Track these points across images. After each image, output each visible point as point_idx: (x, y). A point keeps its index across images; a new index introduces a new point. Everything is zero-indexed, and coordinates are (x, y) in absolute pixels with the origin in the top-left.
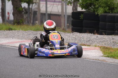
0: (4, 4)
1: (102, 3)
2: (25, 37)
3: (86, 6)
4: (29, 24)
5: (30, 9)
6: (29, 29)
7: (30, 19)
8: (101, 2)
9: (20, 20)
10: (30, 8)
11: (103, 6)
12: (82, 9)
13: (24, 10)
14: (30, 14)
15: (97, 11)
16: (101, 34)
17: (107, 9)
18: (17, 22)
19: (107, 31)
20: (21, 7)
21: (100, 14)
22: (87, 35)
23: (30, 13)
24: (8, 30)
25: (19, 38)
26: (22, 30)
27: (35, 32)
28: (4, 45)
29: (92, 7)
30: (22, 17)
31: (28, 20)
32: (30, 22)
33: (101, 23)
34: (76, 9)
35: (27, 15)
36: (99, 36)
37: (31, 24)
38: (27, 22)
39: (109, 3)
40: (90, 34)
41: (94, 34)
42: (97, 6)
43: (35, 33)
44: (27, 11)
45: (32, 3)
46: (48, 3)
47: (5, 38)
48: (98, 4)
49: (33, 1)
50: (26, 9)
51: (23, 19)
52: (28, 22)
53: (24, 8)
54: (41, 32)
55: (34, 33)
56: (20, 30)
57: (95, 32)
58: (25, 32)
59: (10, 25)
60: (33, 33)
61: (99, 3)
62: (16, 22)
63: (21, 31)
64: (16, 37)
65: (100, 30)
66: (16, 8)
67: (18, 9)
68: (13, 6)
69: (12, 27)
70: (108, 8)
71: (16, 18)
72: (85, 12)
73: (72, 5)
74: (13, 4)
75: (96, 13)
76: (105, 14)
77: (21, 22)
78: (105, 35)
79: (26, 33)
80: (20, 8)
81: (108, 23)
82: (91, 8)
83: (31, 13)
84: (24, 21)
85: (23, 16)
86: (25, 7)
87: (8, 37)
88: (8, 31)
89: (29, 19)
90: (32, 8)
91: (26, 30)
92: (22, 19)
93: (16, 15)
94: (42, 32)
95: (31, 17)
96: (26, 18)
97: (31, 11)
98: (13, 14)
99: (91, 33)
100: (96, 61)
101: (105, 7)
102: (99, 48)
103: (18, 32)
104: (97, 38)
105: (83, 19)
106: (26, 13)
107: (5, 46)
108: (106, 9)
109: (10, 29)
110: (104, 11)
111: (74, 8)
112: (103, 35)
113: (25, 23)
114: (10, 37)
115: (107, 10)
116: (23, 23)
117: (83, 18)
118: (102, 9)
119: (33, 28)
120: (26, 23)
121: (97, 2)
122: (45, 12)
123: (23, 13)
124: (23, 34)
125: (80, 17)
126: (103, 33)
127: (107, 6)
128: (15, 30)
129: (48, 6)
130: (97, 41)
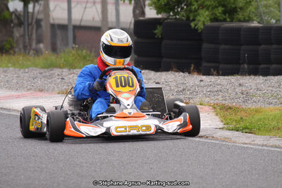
2: (26, 85)
3: (167, 7)
4: (27, 52)
5: (30, 14)
6: (29, 63)
7: (29, 39)
9: (5, 43)
10: (28, 13)
11: (210, 5)
12: (158, 13)
13: (13, 17)
14: (30, 27)
15: (195, 16)
16: (207, 73)
17: (220, 11)
19: (222, 66)
20: (8, 9)
21: (200, 26)
22: (173, 76)
23: (28, 25)
25: (10, 88)
26: (15, 68)
27: (46, 70)
29: (182, 8)
30: (11, 34)
31: (24, 42)
32: (28, 47)
33: (205, 46)
34: (143, 13)
35: (22, 29)
36: (204, 77)
37: (32, 52)
38: (21, 46)
40: (182, 74)
41: (189, 73)
42: (195, 6)
43: (47, 74)
44: (22, 19)
48: (197, 1)
50: (20, 15)
51: (13, 39)
52: (25, 47)
53: (13, 12)
54: (61, 70)
55: (44, 74)
56: (8, 67)
57: (192, 68)
58: (22, 70)
60: (41, 73)
63: (11, 69)
64: (2, 84)
65: (204, 64)
70: (220, 9)
72: (166, 21)
73: (133, 2)
75: (192, 25)
76: (216, 24)
77: (8, 46)
78: (218, 74)
79: (26, 74)
80: (6, 14)
81: (223, 47)
82: (179, 10)
83: (31, 23)
84: (15, 45)
85: (12, 32)
86: (16, 10)
89: (27, 41)
90: (33, 13)
91: (23, 66)
92: (11, 40)
94: (64, 70)
95: (31, 34)
96: (21, 36)
97: (32, 19)
99: (183, 72)
100: (209, 141)
101: (213, 8)
102: (211, 108)
103: (5, 72)
104: (202, 84)
105: (162, 39)
106: (20, 24)
108: (217, 12)
110: (212, 17)
111: (137, 12)
112: (212, 75)
113: (17, 50)
115: (218, 15)
116: (12, 47)
117: (161, 35)
118: (207, 13)
119: (40, 60)
120: (20, 49)
122: (66, 22)
123: (12, 25)
124: (18, 77)
125: (155, 34)
126: (212, 70)
127: (219, 5)
129: (73, 5)
130: (202, 91)
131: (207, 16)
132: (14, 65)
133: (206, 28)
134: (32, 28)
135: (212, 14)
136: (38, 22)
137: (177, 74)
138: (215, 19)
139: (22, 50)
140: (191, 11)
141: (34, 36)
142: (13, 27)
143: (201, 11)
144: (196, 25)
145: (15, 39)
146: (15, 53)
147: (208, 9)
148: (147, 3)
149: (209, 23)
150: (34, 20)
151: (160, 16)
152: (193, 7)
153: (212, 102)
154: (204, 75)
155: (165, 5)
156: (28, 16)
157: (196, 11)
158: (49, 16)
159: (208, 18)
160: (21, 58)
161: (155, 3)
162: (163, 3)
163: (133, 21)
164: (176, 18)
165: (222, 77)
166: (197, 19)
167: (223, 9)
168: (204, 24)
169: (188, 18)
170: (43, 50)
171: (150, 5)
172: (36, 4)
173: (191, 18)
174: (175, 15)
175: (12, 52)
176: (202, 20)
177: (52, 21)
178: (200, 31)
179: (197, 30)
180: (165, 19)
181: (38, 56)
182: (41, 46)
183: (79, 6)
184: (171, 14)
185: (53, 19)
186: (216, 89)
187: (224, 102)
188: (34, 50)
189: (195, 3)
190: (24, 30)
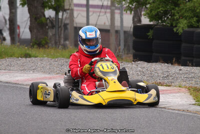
0: (13, 11)
1: (186, 11)
2: (56, 70)
3: (157, 16)
4: (57, 46)
5: (60, 20)
6: (58, 55)
7: (59, 37)
8: (183, 9)
9: (42, 40)
10: (58, 19)
11: (187, 16)
12: (150, 21)
13: (48, 21)
14: (60, 29)
15: (177, 23)
16: (185, 64)
17: (195, 20)
18: (38, 43)
19: (195, 60)
20: (44, 16)
21: (180, 31)
22: (160, 66)
23: (59, 28)
24: (23, 57)
25: (44, 72)
26: (49, 58)
28: (20, 85)
29: (168, 18)
30: (46, 34)
31: (55, 40)
32: (58, 43)
33: (183, 45)
34: (140, 21)
35: (54, 30)
36: (182, 68)
37: (60, 46)
38: (53, 42)
39: (198, 11)
40: (166, 64)
41: (172, 64)
42: (177, 17)
44: (54, 23)
45: (62, 10)
46: (91, 9)
47: (21, 71)
48: (178, 13)
49: (64, 6)
50: (53, 20)
52: (56, 43)
53: (48, 18)
56: (44, 57)
57: (174, 61)
58: (53, 60)
59: (26, 48)
60: (67, 62)
61: (181, 10)
62: (36, 43)
64: (39, 69)
65: (183, 58)
66: (36, 19)
67: (38, 20)
68: (30, 15)
69: (30, 52)
70: (195, 19)
71: (34, 36)
72: (156, 27)
73: (133, 12)
74: (30, 11)
75: (175, 30)
76: (191, 29)
77: (44, 42)
78: (192, 66)
79: (56, 63)
80: (43, 19)
81: (196, 46)
82: (166, 19)
83: (61, 26)
84: (49, 42)
85: (47, 32)
86: (50, 16)
87: (25, 70)
88: (24, 59)
89: (57, 38)
90: (62, 19)
91: (53, 57)
92: (46, 37)
93: (35, 31)
95: (61, 34)
96: (53, 35)
97: (61, 23)
98: (31, 29)
99: (168, 63)
100: (185, 113)
101: (190, 18)
102: (187, 89)
103: (41, 60)
104: (181, 72)
105: (153, 39)
106: (53, 27)
107: (22, 86)
108: (192, 21)
109: (27, 56)
110: (189, 25)
111: (136, 20)
112: (188, 66)
113: (50, 45)
114: (29, 69)
115: (194, 23)
116: (47, 43)
117: (153, 36)
118: (185, 21)
119: (66, 53)
120: (52, 45)
121: (177, 8)
123: (47, 27)
124: (50, 64)
125: (148, 36)
126: (188, 62)
127: (194, 16)
128: (36, 57)
129: (90, 14)
130: (181, 77)
131: (185, 23)
132: (48, 56)
133: (185, 32)
134: (61, 30)
135: (189, 23)
136: (66, 25)
137: (163, 64)
138: (191, 26)
139: (54, 45)
140: (174, 20)
141: (62, 36)
142: (48, 29)
143: (181, 20)
144: (177, 30)
145: (49, 37)
146: (48, 47)
147: (186, 19)
148: (143, 13)
149: (186, 29)
150: (63, 24)
151: (152, 23)
152: (176, 17)
153: (187, 85)
154: (182, 66)
155: (156, 15)
156: (58, 21)
157: (177, 20)
158: (73, 21)
159: (186, 25)
160: (53, 51)
161: (148, 14)
162: (154, 14)
163: (132, 26)
164: (163, 25)
165: (195, 68)
166: (178, 25)
167: (197, 19)
168: (183, 30)
169: (172, 25)
170: (69, 45)
171: (145, 15)
172: (64, 13)
173: (174, 25)
174: (163, 23)
175: (46, 46)
176: (182, 26)
177: (75, 25)
178: (180, 34)
179: (178, 33)
180: (155, 25)
181: (65, 49)
182: (67, 42)
183: (95, 14)
184: (160, 21)
185: (76, 23)
186: (190, 76)
187: (196, 86)
188: (62, 45)
189: (177, 14)
190: (56, 31)
